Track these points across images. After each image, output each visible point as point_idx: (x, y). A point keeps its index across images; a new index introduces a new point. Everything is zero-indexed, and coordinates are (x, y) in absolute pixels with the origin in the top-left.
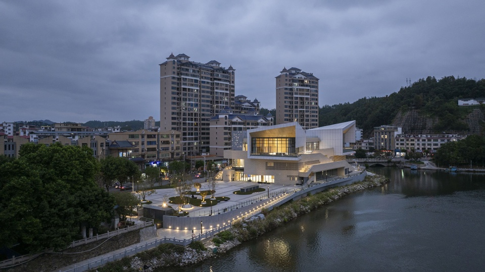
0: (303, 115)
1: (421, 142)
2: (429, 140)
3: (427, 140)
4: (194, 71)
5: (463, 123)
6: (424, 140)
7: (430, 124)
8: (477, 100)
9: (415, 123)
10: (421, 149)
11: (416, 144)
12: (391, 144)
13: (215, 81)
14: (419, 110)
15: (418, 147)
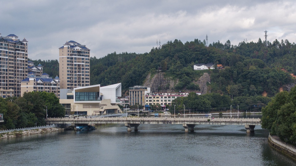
0: (80, 78)
1: (164, 99)
2: (169, 97)
3: (167, 97)
4: (5, 45)
5: (196, 84)
6: (166, 97)
7: (172, 85)
8: (207, 66)
9: (161, 84)
10: (163, 104)
11: (160, 101)
12: (142, 101)
13: (17, 52)
14: (164, 73)
15: (162, 102)
